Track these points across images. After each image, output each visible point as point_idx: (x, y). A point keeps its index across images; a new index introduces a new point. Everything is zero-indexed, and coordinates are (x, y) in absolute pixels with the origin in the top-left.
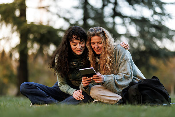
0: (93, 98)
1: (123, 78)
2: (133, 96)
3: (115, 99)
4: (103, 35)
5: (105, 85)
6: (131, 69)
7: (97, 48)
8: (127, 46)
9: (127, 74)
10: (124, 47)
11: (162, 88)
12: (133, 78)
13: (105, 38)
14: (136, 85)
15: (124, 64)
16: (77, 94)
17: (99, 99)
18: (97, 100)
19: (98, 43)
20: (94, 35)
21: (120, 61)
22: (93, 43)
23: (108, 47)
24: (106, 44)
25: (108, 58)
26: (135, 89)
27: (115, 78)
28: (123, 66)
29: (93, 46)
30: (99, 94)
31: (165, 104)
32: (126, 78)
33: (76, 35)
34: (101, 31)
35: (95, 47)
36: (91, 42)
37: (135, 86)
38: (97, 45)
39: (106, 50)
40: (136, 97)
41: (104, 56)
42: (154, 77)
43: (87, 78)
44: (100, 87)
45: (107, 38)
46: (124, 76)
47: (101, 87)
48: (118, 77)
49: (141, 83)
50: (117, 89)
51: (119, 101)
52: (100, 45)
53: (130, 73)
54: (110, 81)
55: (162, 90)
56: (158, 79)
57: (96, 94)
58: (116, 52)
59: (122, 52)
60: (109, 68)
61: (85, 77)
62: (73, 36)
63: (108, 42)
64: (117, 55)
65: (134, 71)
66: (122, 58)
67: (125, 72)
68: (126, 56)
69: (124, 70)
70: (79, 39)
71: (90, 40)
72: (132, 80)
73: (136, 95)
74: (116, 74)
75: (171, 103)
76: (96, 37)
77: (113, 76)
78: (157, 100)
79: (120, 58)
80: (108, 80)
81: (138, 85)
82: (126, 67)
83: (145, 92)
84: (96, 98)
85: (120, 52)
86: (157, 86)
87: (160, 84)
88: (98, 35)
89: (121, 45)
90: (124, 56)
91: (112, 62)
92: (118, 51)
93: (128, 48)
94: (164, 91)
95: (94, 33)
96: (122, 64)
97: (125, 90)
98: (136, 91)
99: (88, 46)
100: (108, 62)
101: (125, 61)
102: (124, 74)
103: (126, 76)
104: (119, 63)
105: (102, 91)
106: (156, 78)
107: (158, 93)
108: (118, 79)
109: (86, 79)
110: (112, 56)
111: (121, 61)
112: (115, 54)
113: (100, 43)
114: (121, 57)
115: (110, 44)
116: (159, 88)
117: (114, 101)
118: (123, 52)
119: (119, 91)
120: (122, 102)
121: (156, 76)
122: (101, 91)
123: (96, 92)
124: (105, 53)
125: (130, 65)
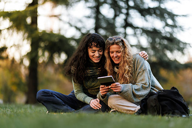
0: (110, 107)
1: (141, 88)
2: (152, 106)
3: (133, 109)
4: (122, 44)
5: (122, 94)
6: (149, 79)
7: (116, 57)
8: (146, 55)
9: (145, 84)
10: (143, 57)
11: (181, 99)
12: (151, 88)
13: (124, 47)
14: (155, 95)
15: (142, 74)
16: (94, 103)
17: (117, 109)
18: (114, 110)
19: (117, 52)
20: (113, 44)
21: (138, 70)
22: (112, 52)
23: (127, 56)
24: (125, 53)
25: (127, 67)
26: (155, 99)
27: (133, 88)
28: (141, 75)
29: (111, 55)
30: (117, 103)
31: (184, 116)
32: (144, 88)
33: (96, 42)
34: (120, 40)
35: (113, 56)
36: (110, 51)
37: (154, 97)
38: (116, 54)
39: (125, 59)
40: (155, 108)
41: (123, 65)
42: (173, 88)
43: (105, 86)
44: (117, 97)
45: (126, 47)
46: (142, 86)
47: (119, 97)
48: (135, 87)
49: (160, 94)
50: (134, 99)
51: (137, 111)
52: (119, 54)
53: (148, 84)
54: (128, 90)
55: (182, 101)
56: (177, 90)
57: (114, 104)
58: (134, 62)
59: (140, 62)
60: (128, 78)
61: (103, 86)
62: (93, 43)
63: (127, 51)
64: (136, 64)
65: (153, 82)
66: (141, 68)
67: (143, 82)
68: (145, 66)
69: (142, 80)
70: (98, 47)
71: (109, 48)
72: (150, 91)
73: (156, 106)
74: (134, 84)
75: (189, 115)
76: (115, 46)
77: (131, 86)
78: (176, 111)
79: (139, 68)
80: (125, 89)
81: (157, 95)
82: (144, 77)
83: (164, 103)
84: (114, 107)
85: (139, 61)
86: (177, 97)
87: (179, 95)
88: (117, 44)
89: (140, 55)
90: (142, 65)
91: (130, 72)
92: (137, 61)
93: (146, 58)
94: (183, 102)
95: (113, 41)
96: (140, 74)
97: (144, 100)
98: (155, 102)
99: (106, 55)
100: (126, 72)
101: (143, 71)
102: (142, 84)
103: (144, 86)
104: (137, 73)
105: (120, 101)
106: (176, 89)
107: (177, 104)
108: (136, 88)
109: (104, 88)
110: (130, 65)
111: (140, 70)
112: (134, 64)
113: (118, 52)
114: (140, 66)
115: (129, 53)
116: (178, 99)
117: (132, 111)
118: (142, 62)
119: (137, 101)
120: (141, 112)
121: (175, 87)
122: (118, 101)
123: (113, 101)
124: (124, 62)
125: (148, 75)
